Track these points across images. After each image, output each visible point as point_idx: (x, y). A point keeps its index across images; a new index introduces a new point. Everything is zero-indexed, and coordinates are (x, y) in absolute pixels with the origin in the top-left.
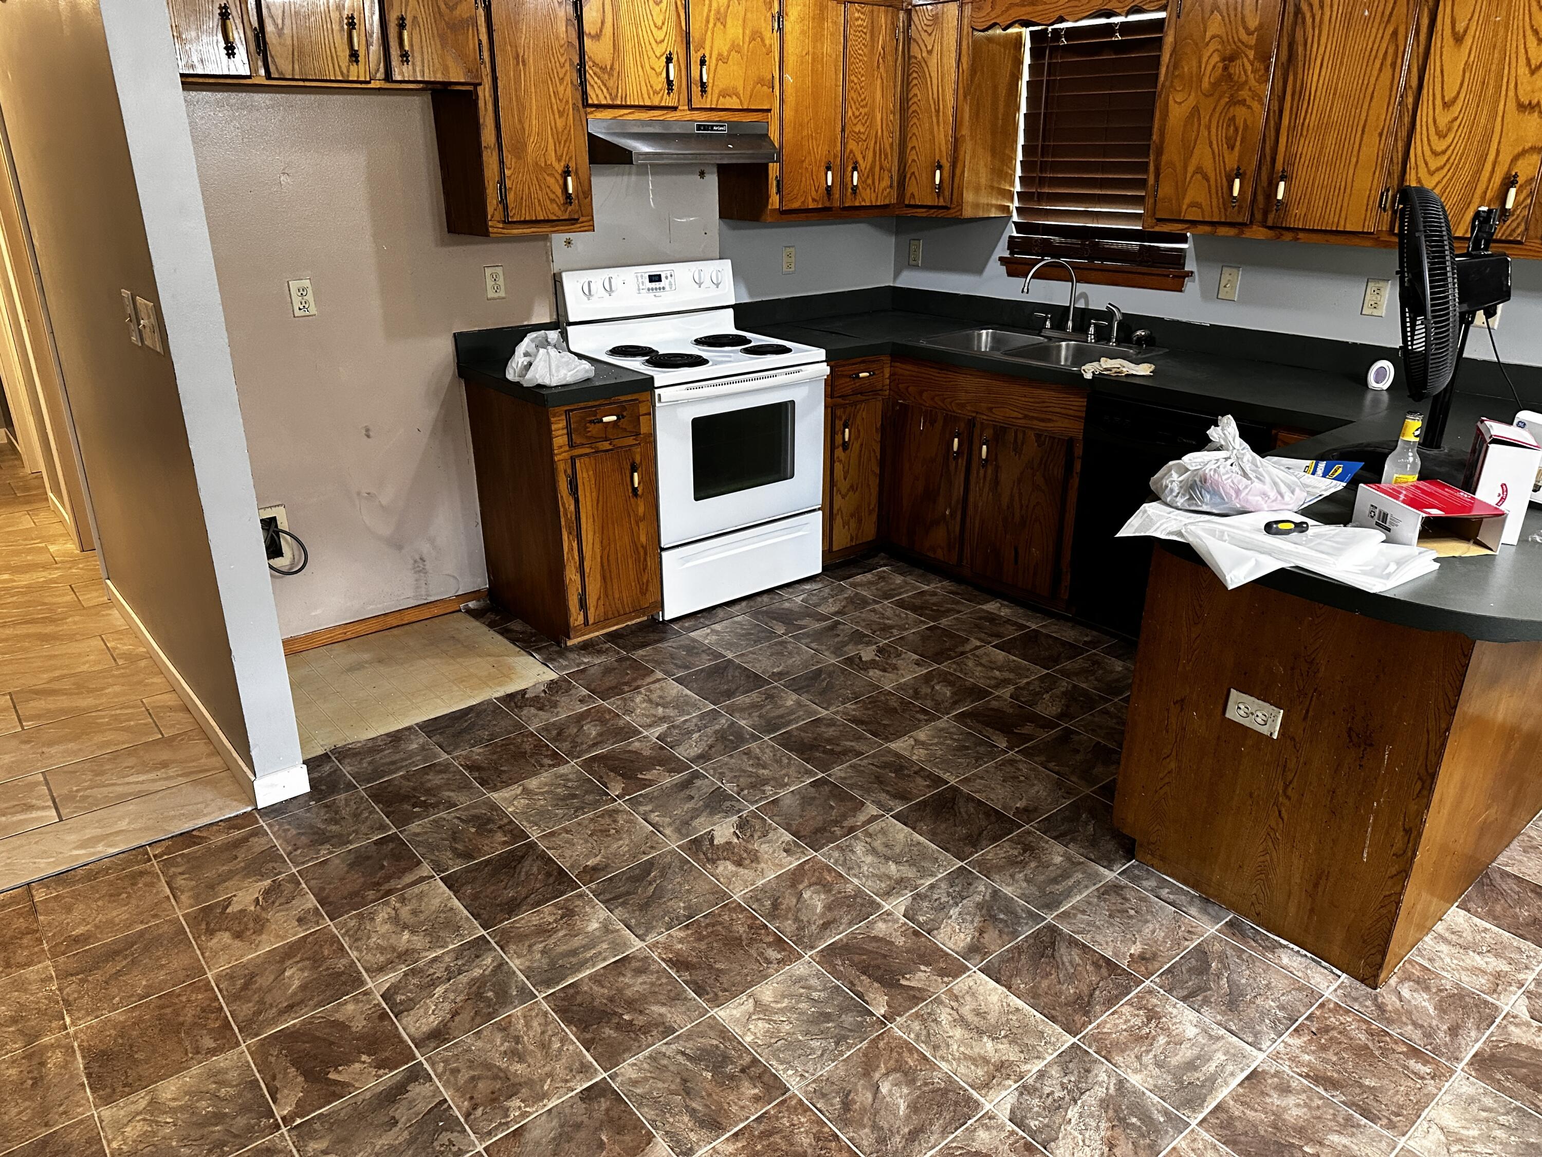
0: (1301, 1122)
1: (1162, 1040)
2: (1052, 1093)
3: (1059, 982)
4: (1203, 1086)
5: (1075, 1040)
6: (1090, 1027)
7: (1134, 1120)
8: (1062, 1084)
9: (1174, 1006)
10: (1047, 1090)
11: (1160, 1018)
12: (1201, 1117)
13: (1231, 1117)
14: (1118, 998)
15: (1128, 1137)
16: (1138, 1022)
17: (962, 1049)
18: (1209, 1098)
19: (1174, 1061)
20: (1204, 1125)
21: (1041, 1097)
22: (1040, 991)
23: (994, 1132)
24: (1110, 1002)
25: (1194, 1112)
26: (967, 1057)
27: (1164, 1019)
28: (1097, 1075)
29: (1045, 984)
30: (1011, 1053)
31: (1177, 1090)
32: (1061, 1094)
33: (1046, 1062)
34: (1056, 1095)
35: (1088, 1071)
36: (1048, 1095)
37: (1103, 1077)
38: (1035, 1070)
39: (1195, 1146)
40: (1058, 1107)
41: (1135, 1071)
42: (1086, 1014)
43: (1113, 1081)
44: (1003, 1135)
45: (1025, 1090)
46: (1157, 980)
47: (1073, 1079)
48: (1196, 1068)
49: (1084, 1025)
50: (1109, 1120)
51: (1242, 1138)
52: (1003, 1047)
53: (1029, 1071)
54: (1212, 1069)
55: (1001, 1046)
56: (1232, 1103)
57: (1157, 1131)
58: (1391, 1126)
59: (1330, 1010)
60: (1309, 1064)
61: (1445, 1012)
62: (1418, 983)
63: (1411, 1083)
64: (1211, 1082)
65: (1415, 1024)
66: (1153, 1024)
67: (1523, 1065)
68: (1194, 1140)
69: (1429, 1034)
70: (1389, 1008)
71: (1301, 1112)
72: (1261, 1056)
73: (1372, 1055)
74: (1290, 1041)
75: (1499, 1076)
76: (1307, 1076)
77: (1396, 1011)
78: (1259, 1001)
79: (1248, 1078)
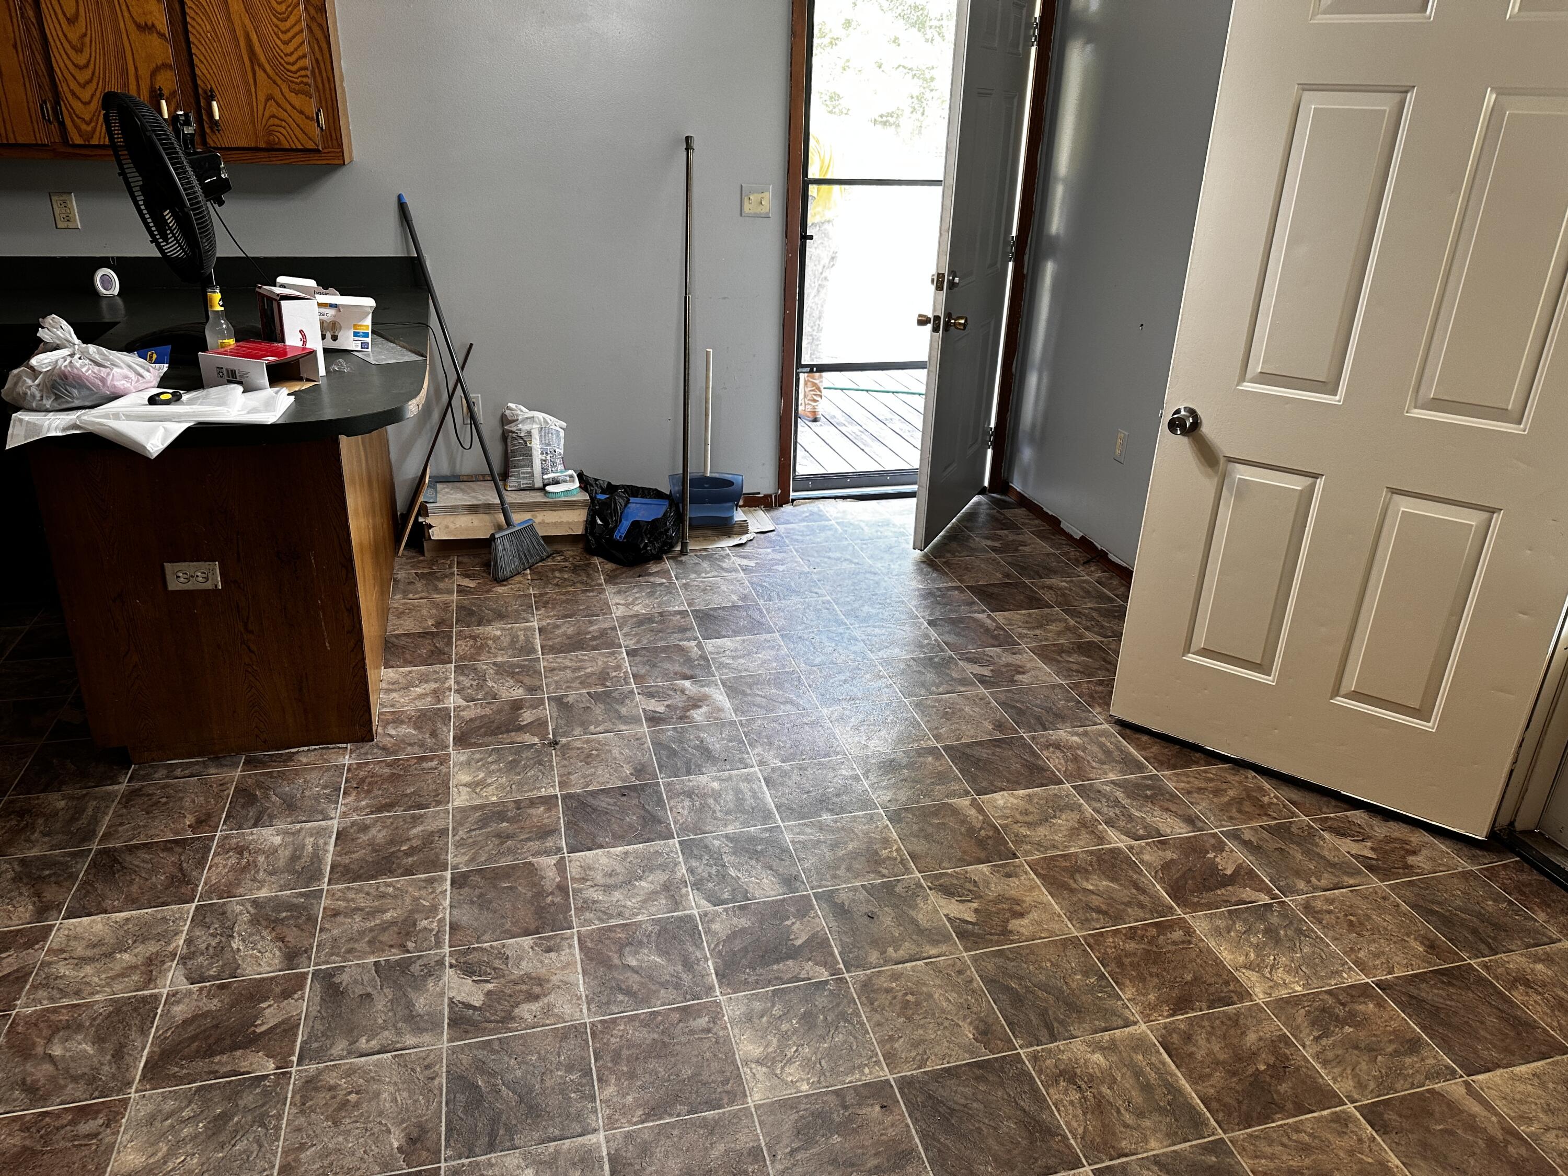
0: (388, 838)
1: (261, 859)
2: (209, 945)
3: (147, 880)
4: (312, 863)
5: (196, 903)
6: (200, 888)
7: (284, 914)
8: (212, 935)
9: (252, 834)
10: (203, 946)
11: (248, 848)
12: (326, 880)
13: (345, 866)
14: (204, 858)
15: (288, 926)
16: (233, 861)
17: (103, 976)
18: (322, 867)
19: (281, 863)
20: (333, 882)
21: (202, 954)
22: (135, 895)
23: (186, 1000)
24: (201, 863)
25: (319, 880)
26: (113, 978)
27: (251, 846)
28: (233, 911)
29: (134, 888)
30: (152, 948)
31: (298, 878)
32: (217, 940)
33: (185, 932)
34: (213, 944)
35: (224, 913)
36: (207, 949)
37: (238, 908)
38: (181, 942)
39: (337, 896)
40: (220, 949)
41: (259, 889)
42: (188, 883)
43: (248, 905)
44: (195, 997)
45: (184, 960)
46: (225, 827)
47: (217, 926)
48: (299, 857)
49: (194, 891)
50: (266, 927)
51: (362, 871)
52: (140, 949)
53: (177, 946)
54: (310, 850)
55: (136, 951)
56: (338, 858)
57: (305, 908)
58: (439, 803)
59: (356, 769)
60: (368, 806)
61: (422, 728)
62: (395, 722)
63: (432, 775)
64: (317, 858)
65: (410, 744)
66: (246, 854)
67: (480, 728)
68: (333, 895)
69: (422, 745)
70: (389, 745)
71: (384, 833)
72: (335, 822)
73: (400, 776)
74: (346, 801)
75: (473, 741)
76: (372, 813)
77: (395, 745)
78: (307, 793)
79: (337, 839)
